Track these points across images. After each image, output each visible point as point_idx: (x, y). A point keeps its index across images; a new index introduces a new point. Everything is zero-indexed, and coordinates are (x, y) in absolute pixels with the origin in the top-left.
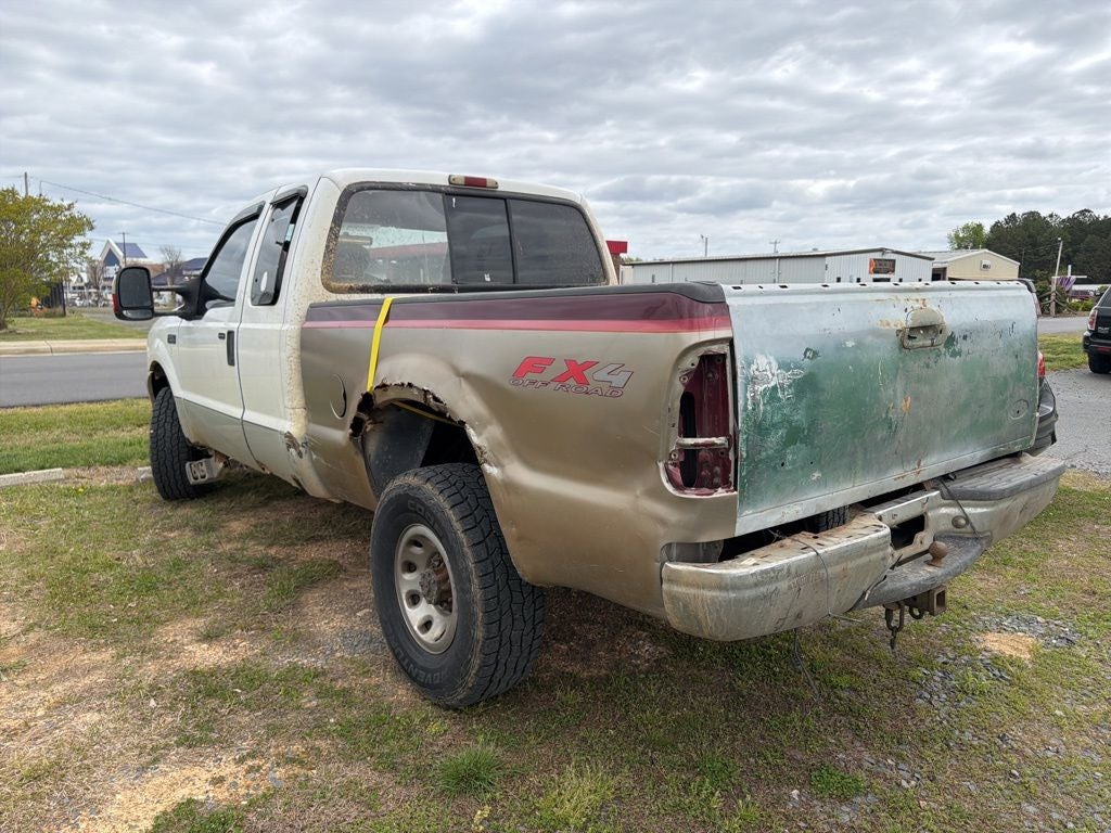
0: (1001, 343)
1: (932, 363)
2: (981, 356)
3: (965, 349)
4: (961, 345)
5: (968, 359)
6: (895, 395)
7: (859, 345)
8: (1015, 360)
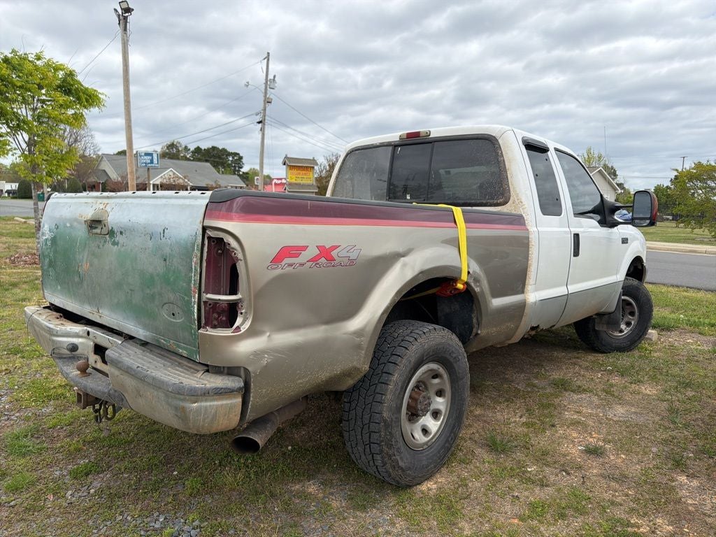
0: (150, 244)
1: (101, 246)
2: (131, 250)
3: (121, 242)
4: (119, 238)
5: (122, 249)
6: (83, 260)
7: (71, 226)
8: (163, 263)
